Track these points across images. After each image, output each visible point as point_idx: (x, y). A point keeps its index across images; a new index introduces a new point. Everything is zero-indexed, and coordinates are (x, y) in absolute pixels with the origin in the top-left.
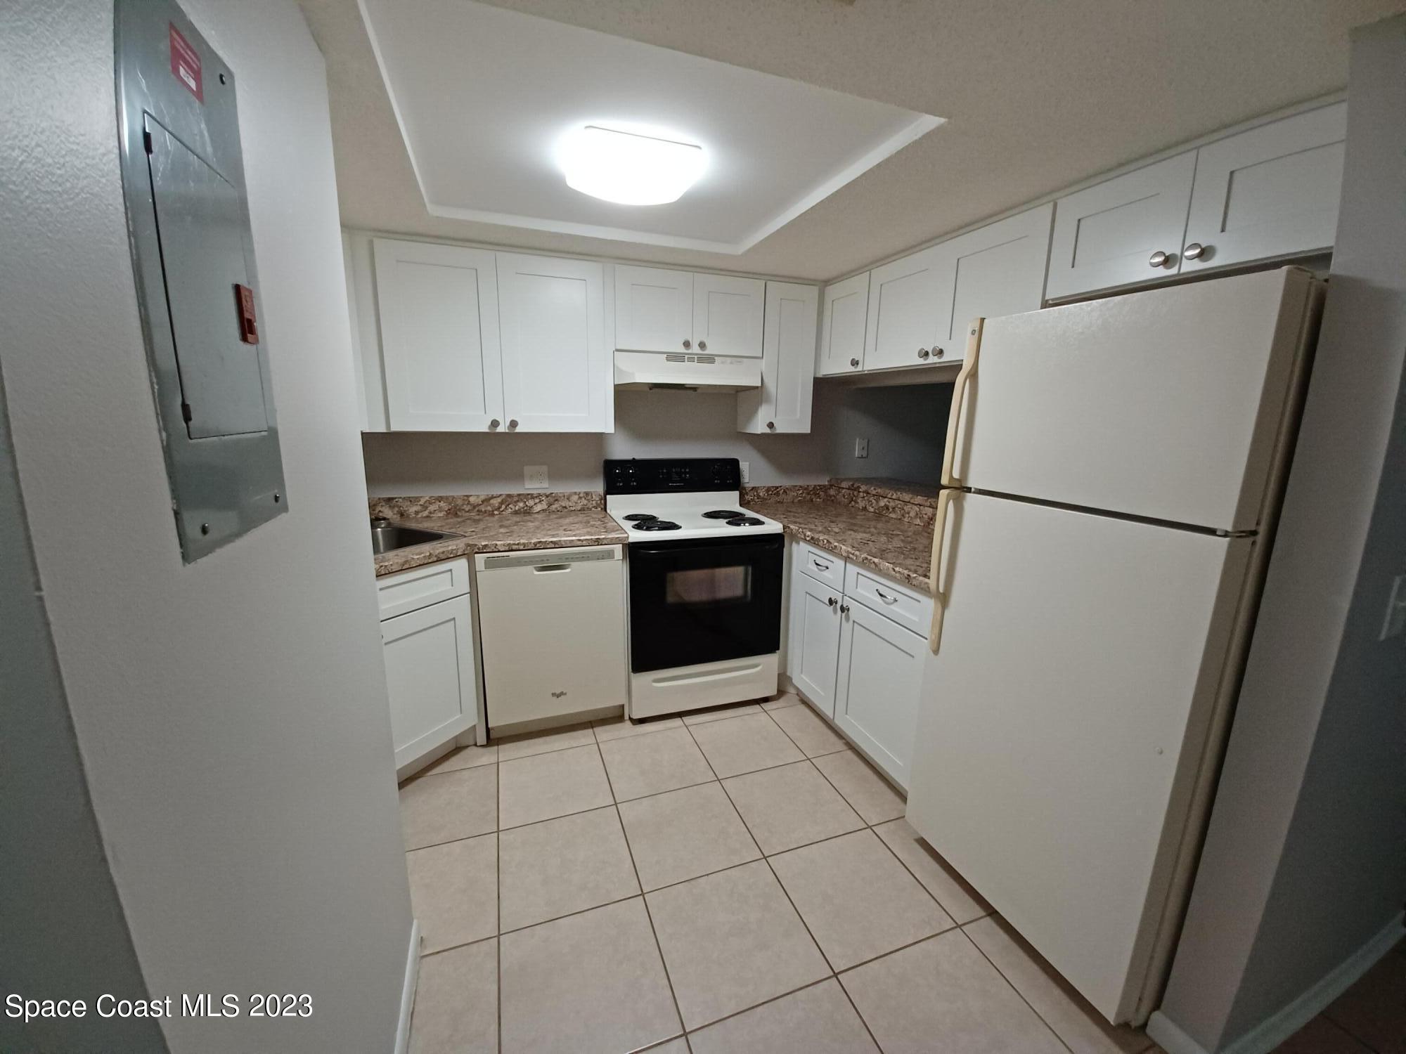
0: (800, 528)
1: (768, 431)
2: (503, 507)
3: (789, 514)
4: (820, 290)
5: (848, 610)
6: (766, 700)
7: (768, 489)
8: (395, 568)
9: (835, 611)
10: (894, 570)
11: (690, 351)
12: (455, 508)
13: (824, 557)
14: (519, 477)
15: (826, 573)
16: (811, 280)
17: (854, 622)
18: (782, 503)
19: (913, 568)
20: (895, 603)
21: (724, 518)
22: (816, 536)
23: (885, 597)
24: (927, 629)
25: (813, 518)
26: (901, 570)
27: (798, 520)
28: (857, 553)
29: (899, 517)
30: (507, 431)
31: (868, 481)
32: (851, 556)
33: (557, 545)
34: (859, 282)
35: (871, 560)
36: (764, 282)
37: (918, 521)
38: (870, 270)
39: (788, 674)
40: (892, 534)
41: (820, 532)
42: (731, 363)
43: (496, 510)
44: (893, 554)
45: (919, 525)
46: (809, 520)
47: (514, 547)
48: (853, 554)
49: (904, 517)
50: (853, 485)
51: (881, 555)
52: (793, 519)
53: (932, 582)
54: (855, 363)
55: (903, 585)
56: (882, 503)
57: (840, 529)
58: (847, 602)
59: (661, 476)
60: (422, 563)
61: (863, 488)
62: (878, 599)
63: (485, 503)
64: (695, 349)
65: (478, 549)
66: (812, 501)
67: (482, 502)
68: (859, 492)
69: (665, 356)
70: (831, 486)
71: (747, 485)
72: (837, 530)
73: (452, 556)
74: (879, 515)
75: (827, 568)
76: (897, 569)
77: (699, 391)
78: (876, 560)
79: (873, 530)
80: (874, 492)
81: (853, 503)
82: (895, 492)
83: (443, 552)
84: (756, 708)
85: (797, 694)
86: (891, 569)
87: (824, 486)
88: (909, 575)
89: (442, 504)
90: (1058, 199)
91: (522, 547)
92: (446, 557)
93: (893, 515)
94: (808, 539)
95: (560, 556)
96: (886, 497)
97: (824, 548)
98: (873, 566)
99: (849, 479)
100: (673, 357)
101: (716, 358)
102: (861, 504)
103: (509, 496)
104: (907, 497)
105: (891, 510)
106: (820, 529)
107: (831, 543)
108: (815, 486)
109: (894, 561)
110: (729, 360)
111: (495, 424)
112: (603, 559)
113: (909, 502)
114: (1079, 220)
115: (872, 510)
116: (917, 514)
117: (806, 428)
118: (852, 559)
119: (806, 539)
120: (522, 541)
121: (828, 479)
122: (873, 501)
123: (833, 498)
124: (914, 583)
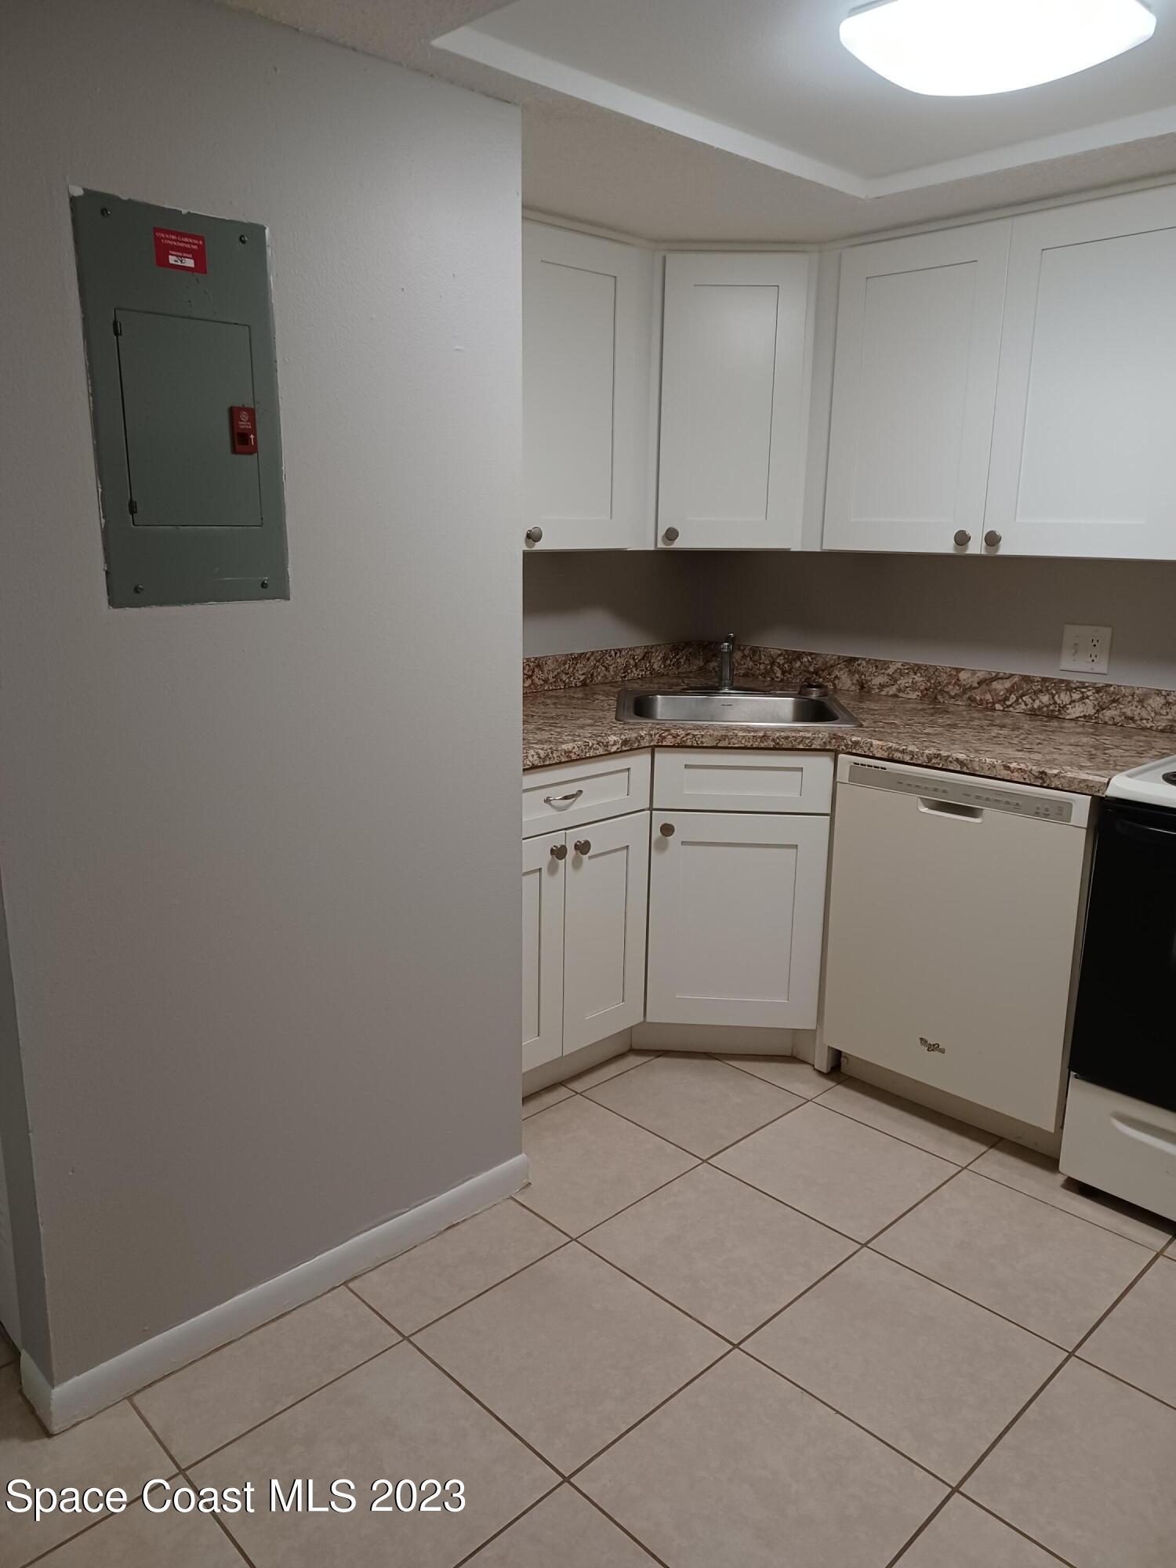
2: (1013, 698)
8: (707, 742)
12: (936, 688)
14: (1053, 646)
30: (983, 553)
33: (964, 768)
43: (999, 702)
47: (897, 755)
60: (749, 745)
63: (984, 686)
65: (846, 745)
67: (978, 683)
73: (801, 747)
83: (787, 738)
89: (918, 678)
91: (907, 758)
92: (790, 746)
95: (967, 790)
103: (1027, 679)
111: (962, 539)
112: (1046, 816)
120: (911, 748)
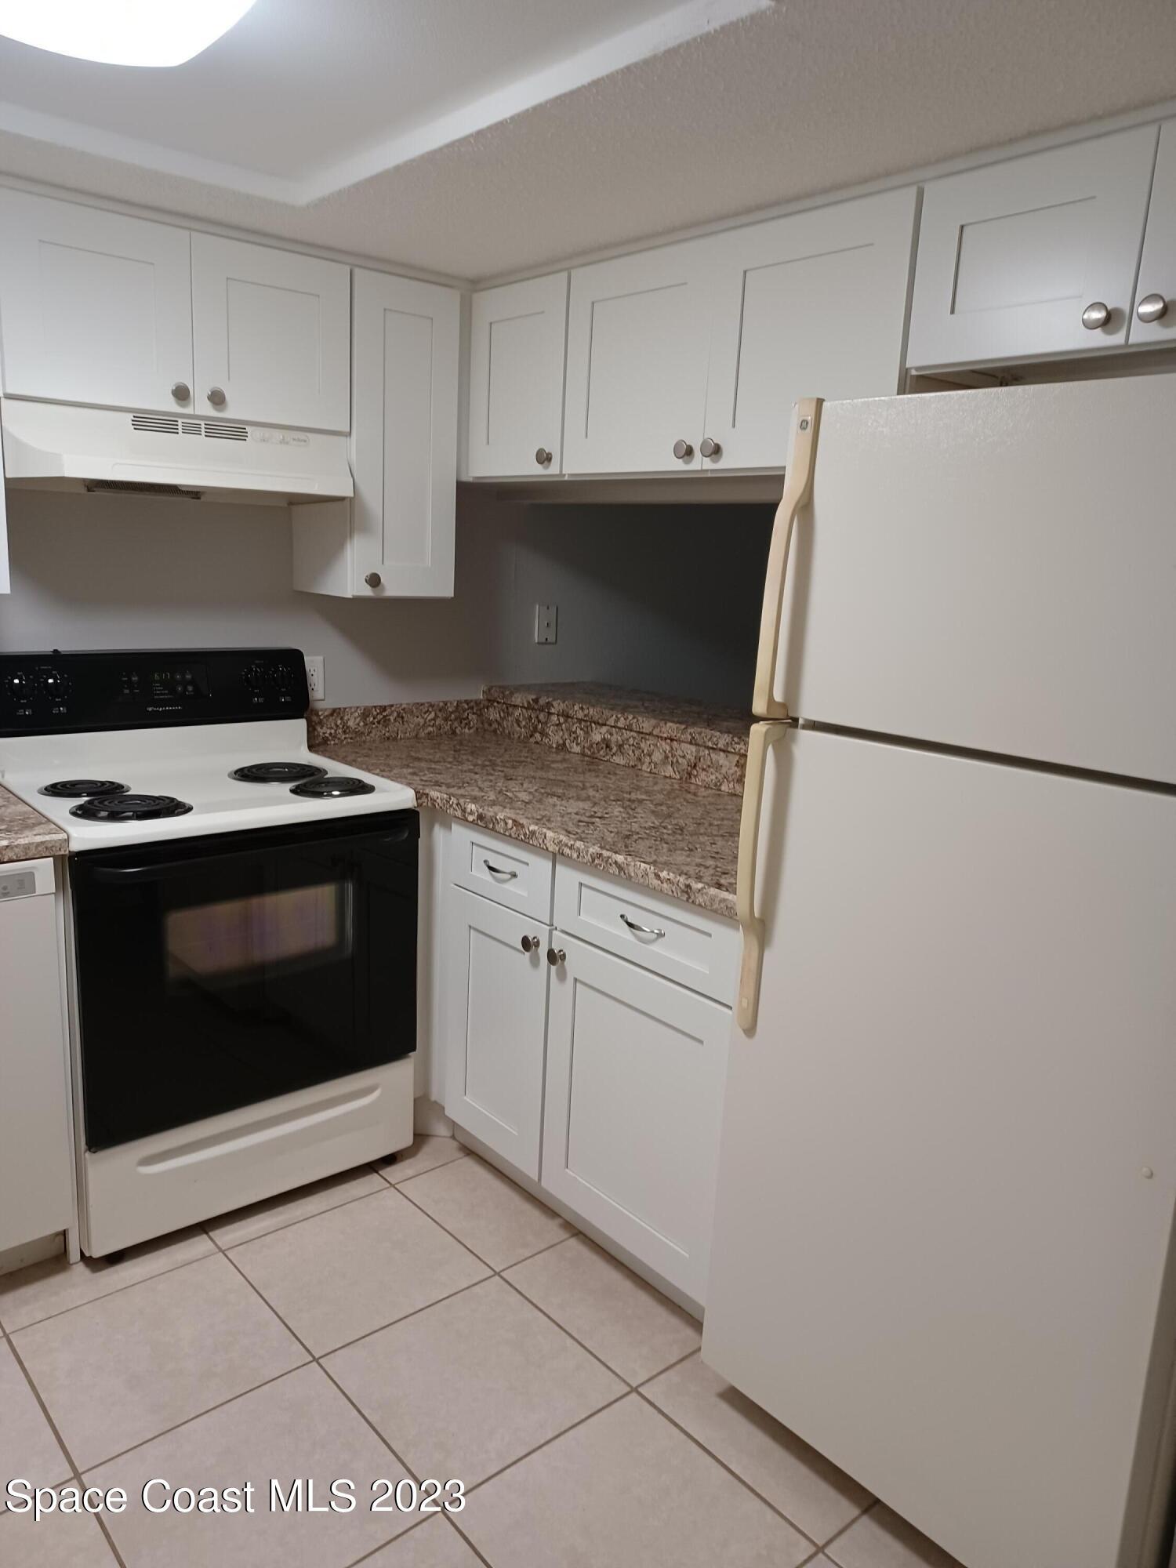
0: (450, 795)
1: (367, 591)
3: (416, 764)
4: (462, 296)
5: (563, 958)
6: (390, 1160)
7: (366, 713)
9: (535, 962)
10: (657, 876)
11: (189, 411)
13: (506, 855)
15: (511, 886)
16: (447, 275)
17: (576, 980)
18: (395, 739)
19: (691, 870)
20: (661, 940)
21: (282, 779)
22: (489, 812)
23: (640, 929)
24: (730, 988)
25: (470, 771)
26: (672, 876)
27: (439, 777)
28: (579, 844)
29: (631, 763)
31: (566, 690)
32: (567, 851)
34: (548, 289)
35: (609, 858)
36: (347, 269)
37: (669, 771)
38: (568, 270)
39: (433, 1098)
40: (629, 800)
41: (493, 803)
42: (283, 442)
44: (648, 843)
45: (670, 777)
46: (468, 776)
48: (571, 848)
49: (642, 764)
50: (536, 701)
51: (626, 846)
52: (429, 776)
53: (739, 900)
54: (544, 458)
55: (678, 906)
56: (597, 737)
57: (530, 793)
58: (560, 942)
59: (127, 691)
61: (558, 706)
62: (626, 933)
64: (201, 406)
66: (454, 732)
68: (550, 714)
69: (130, 416)
70: (491, 702)
71: (320, 705)
72: (524, 796)
74: (592, 759)
75: (514, 875)
76: (664, 874)
77: (203, 499)
78: (620, 858)
79: (591, 792)
80: (580, 715)
81: (537, 735)
82: (623, 714)
84: (373, 1181)
85: (453, 1137)
86: (652, 876)
87: (477, 703)
88: (688, 886)
90: (924, 181)
93: (619, 760)
94: (471, 818)
96: (605, 725)
97: (506, 837)
98: (614, 870)
99: (527, 688)
100: (146, 421)
101: (248, 429)
102: (555, 738)
104: (646, 724)
105: (615, 749)
106: (492, 796)
107: (522, 826)
108: (459, 703)
109: (655, 857)
110: (278, 435)
113: (650, 734)
114: (962, 227)
115: (577, 749)
116: (667, 757)
117: (445, 588)
118: (569, 857)
119: (467, 821)
121: (483, 687)
122: (579, 731)
123: (495, 725)
124: (700, 899)
